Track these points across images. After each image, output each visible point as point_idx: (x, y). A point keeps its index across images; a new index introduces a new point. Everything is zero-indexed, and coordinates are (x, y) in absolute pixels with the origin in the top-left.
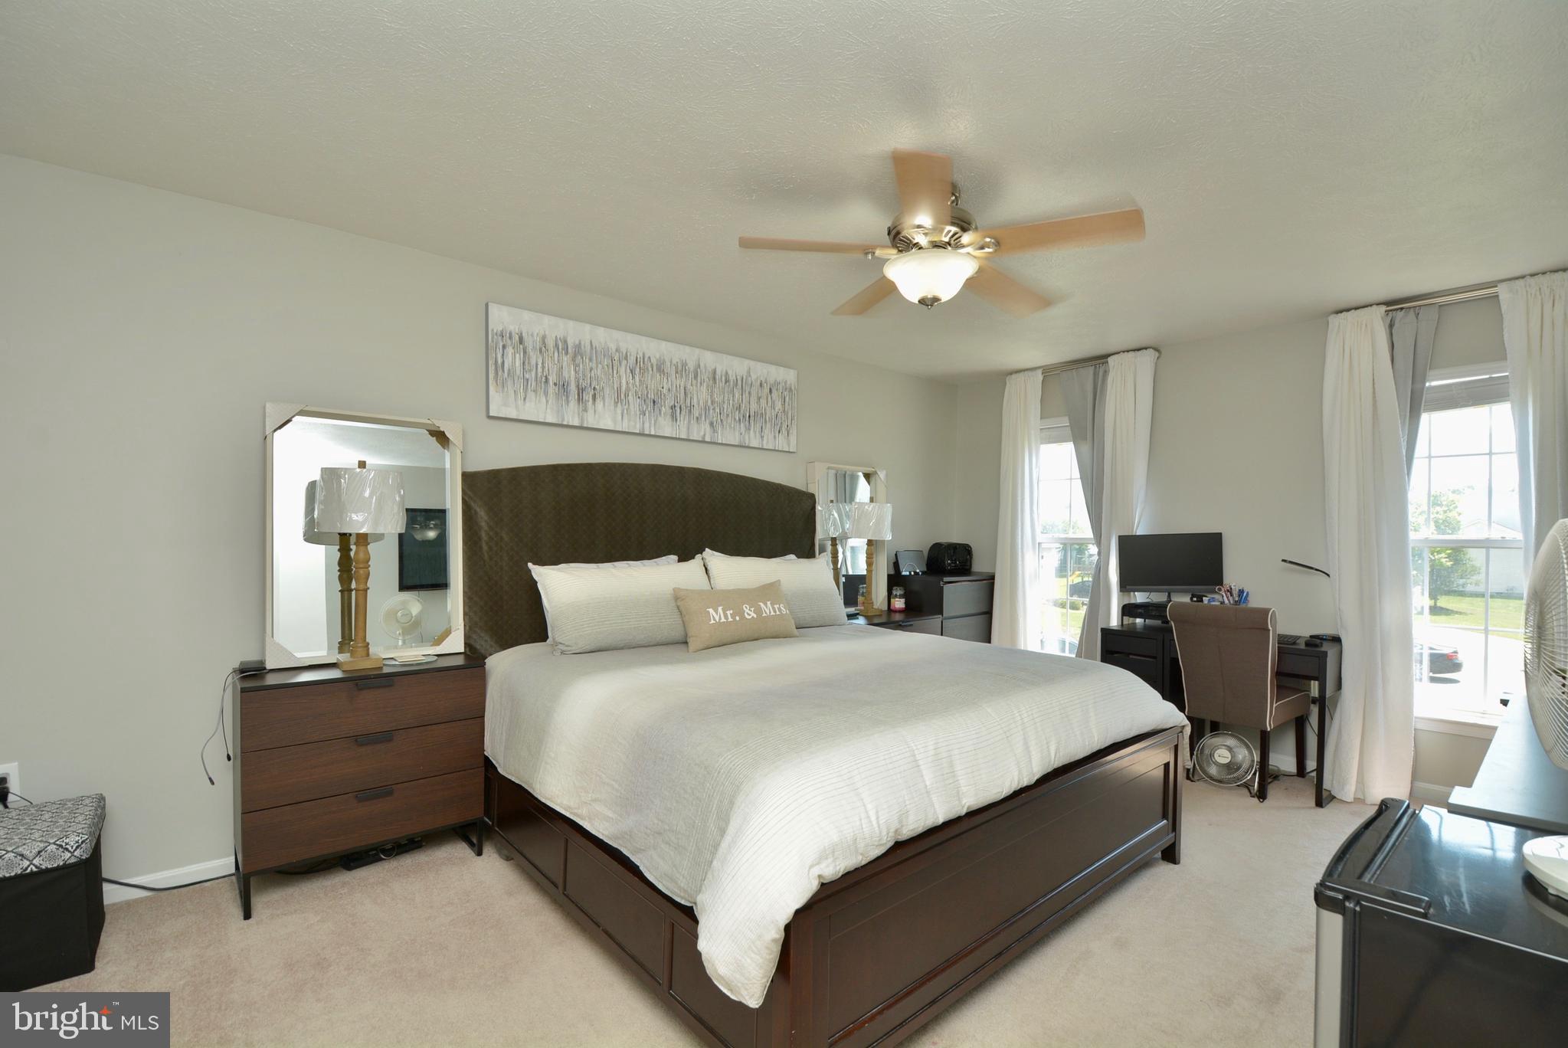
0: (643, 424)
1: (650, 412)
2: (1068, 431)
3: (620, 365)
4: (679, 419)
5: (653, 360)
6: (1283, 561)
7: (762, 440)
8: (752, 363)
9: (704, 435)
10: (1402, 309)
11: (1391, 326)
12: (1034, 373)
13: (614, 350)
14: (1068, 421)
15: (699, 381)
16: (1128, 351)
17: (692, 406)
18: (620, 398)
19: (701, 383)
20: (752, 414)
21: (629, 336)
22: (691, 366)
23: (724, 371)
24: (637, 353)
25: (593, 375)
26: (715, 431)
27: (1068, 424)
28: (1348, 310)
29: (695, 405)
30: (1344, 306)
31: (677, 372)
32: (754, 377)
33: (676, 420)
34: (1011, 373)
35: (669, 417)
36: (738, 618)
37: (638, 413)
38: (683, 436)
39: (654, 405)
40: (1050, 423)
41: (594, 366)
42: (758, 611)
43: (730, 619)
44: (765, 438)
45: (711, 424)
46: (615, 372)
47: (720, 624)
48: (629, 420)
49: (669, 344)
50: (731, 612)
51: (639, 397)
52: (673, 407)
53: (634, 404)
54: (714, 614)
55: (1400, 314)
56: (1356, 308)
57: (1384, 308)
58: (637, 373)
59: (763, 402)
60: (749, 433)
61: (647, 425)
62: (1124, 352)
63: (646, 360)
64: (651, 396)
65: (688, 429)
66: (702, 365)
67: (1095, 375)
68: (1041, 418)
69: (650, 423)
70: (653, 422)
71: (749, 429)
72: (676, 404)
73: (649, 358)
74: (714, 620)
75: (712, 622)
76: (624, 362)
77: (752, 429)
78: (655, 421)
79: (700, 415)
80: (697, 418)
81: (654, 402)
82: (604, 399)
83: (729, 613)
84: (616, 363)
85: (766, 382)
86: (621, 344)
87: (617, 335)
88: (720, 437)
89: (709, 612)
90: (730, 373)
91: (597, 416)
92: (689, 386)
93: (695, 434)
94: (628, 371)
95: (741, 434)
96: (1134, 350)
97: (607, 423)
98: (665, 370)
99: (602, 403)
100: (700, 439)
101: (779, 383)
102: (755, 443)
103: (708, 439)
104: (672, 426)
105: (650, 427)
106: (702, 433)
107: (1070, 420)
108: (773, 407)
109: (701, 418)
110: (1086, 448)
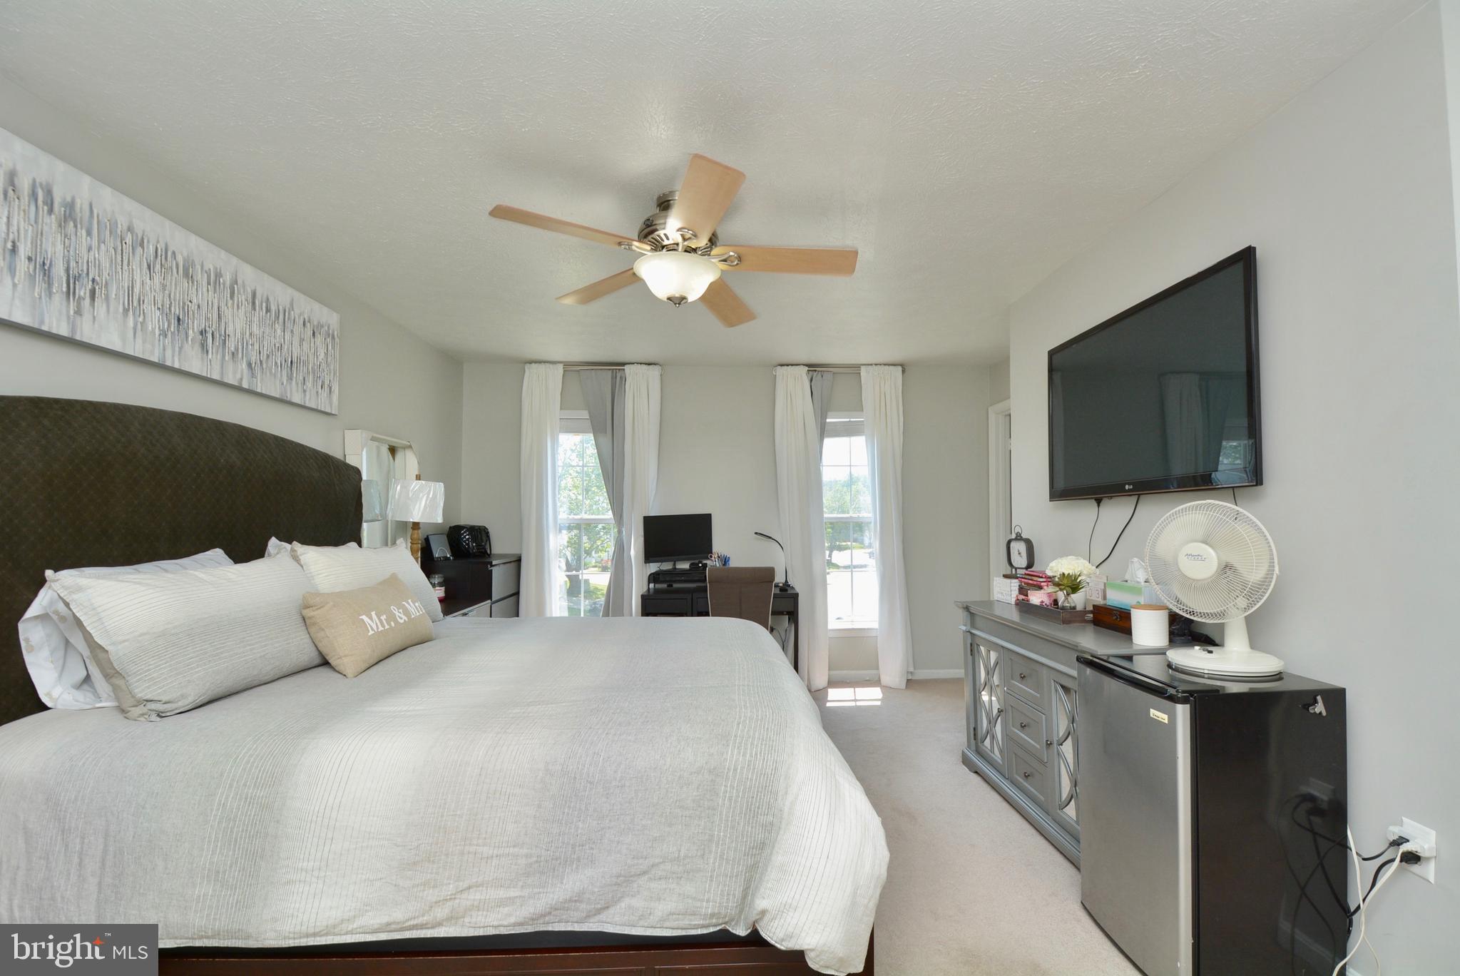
0: (164, 350)
1: (173, 333)
2: (589, 423)
3: (133, 253)
4: (210, 351)
5: (180, 259)
6: (756, 533)
7: (305, 395)
8: (297, 295)
9: (241, 379)
10: (815, 371)
11: (811, 380)
12: (555, 366)
13: (125, 228)
14: (588, 415)
15: (236, 302)
16: (641, 364)
17: (226, 336)
18: (133, 305)
19: (238, 306)
20: (295, 360)
21: (148, 213)
22: (227, 278)
23: (265, 296)
24: (158, 242)
25: (91, 258)
26: (253, 375)
27: (588, 417)
28: (788, 365)
29: (231, 335)
30: (785, 361)
31: (209, 283)
32: (297, 311)
33: (207, 352)
34: (531, 362)
35: (197, 347)
36: (393, 624)
37: (157, 332)
38: (216, 376)
39: (179, 324)
40: (568, 414)
41: (95, 243)
42: (406, 612)
43: (387, 627)
44: (307, 393)
45: (249, 365)
46: (125, 262)
47: (378, 633)
48: (144, 342)
49: (199, 240)
50: (385, 616)
51: (159, 309)
52: (203, 333)
53: (154, 320)
54: (370, 622)
55: (815, 374)
56: (792, 365)
57: (807, 368)
58: (156, 270)
59: (305, 345)
60: (291, 383)
61: (169, 353)
62: (637, 363)
63: (169, 254)
64: (176, 310)
65: (222, 367)
66: (240, 282)
67: (614, 378)
68: (561, 409)
69: (173, 351)
70: (177, 349)
71: (291, 379)
72: (207, 329)
73: (174, 253)
74: (373, 629)
75: (371, 632)
76: (139, 250)
77: (294, 380)
78: (181, 348)
79: (237, 349)
80: (233, 354)
81: (179, 320)
82: (107, 298)
83: (383, 617)
84: (127, 249)
85: (309, 322)
86: (134, 220)
87: (130, 205)
88: (259, 384)
89: (362, 620)
90: (271, 299)
91: (96, 325)
92: (223, 308)
93: (231, 376)
94: (145, 265)
95: (282, 384)
96: (646, 364)
97: (111, 340)
98: (195, 277)
99: (104, 306)
100: (236, 384)
101: (322, 326)
102: (297, 398)
103: (245, 385)
104: (202, 359)
105: (173, 356)
106: (239, 376)
107: (590, 413)
108: (316, 354)
109: (238, 354)
110: (605, 441)
